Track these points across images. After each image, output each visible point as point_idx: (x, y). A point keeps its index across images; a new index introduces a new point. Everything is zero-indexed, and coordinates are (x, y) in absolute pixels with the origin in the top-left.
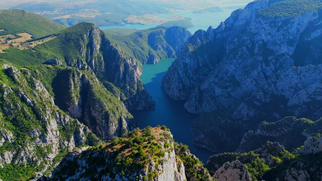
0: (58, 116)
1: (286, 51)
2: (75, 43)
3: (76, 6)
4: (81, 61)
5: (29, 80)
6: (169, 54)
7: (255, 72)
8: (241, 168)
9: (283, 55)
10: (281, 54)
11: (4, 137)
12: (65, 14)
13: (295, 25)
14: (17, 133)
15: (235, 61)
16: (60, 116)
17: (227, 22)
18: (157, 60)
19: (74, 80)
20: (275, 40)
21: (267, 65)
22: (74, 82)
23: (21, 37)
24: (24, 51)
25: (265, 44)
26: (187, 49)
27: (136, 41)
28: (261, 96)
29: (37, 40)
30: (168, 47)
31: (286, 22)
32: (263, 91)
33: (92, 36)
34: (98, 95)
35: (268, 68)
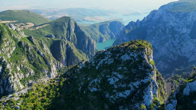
0: (56, 63)
1: (186, 31)
2: (60, 27)
3: (54, 11)
4: (64, 37)
5: (40, 43)
6: (112, 37)
7: (167, 44)
8: (172, 82)
9: (184, 34)
10: (183, 33)
11: (29, 72)
12: (49, 15)
13: (191, 16)
14: (36, 71)
15: (154, 38)
16: (57, 64)
17: (148, 17)
18: (104, 40)
19: (62, 46)
20: (179, 26)
21: (174, 40)
22: (63, 47)
23: (28, 25)
24: (32, 31)
25: (172, 28)
26: (125, 32)
27: (92, 29)
28: (171, 57)
29: (39, 26)
30: (111, 33)
31: (185, 15)
32: (173, 54)
33: (70, 24)
34: (76, 55)
35: (175, 41)
